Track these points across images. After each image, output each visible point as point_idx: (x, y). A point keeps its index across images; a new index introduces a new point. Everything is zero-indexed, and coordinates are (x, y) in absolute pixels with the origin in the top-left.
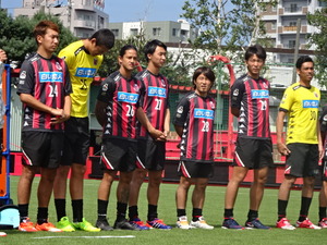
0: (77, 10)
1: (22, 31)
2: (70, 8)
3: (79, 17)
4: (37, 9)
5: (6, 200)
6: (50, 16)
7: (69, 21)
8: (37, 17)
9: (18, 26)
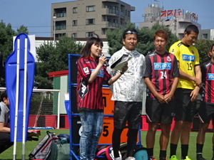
0: (180, 22)
1: (145, 37)
2: (176, 21)
3: (181, 27)
4: (154, 23)
5: (139, 145)
6: (163, 27)
7: (175, 29)
8: (154, 28)
9: (143, 34)
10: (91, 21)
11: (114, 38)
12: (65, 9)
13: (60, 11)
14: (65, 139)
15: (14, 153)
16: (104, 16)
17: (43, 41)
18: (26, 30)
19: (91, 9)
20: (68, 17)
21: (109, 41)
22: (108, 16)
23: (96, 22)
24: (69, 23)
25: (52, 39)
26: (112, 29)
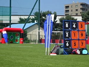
10: (77, 10)
11: (84, 15)
12: (69, 6)
13: (67, 7)
14: (62, 47)
15: (46, 51)
16: (81, 8)
17: (61, 17)
18: (56, 13)
19: (77, 6)
20: (69, 9)
21: (82, 16)
22: (82, 8)
23: (78, 10)
24: (70, 11)
25: (64, 16)
26: (83, 13)
